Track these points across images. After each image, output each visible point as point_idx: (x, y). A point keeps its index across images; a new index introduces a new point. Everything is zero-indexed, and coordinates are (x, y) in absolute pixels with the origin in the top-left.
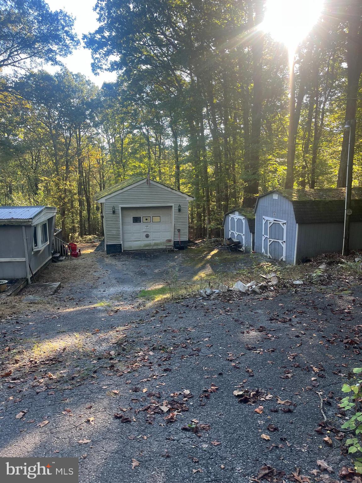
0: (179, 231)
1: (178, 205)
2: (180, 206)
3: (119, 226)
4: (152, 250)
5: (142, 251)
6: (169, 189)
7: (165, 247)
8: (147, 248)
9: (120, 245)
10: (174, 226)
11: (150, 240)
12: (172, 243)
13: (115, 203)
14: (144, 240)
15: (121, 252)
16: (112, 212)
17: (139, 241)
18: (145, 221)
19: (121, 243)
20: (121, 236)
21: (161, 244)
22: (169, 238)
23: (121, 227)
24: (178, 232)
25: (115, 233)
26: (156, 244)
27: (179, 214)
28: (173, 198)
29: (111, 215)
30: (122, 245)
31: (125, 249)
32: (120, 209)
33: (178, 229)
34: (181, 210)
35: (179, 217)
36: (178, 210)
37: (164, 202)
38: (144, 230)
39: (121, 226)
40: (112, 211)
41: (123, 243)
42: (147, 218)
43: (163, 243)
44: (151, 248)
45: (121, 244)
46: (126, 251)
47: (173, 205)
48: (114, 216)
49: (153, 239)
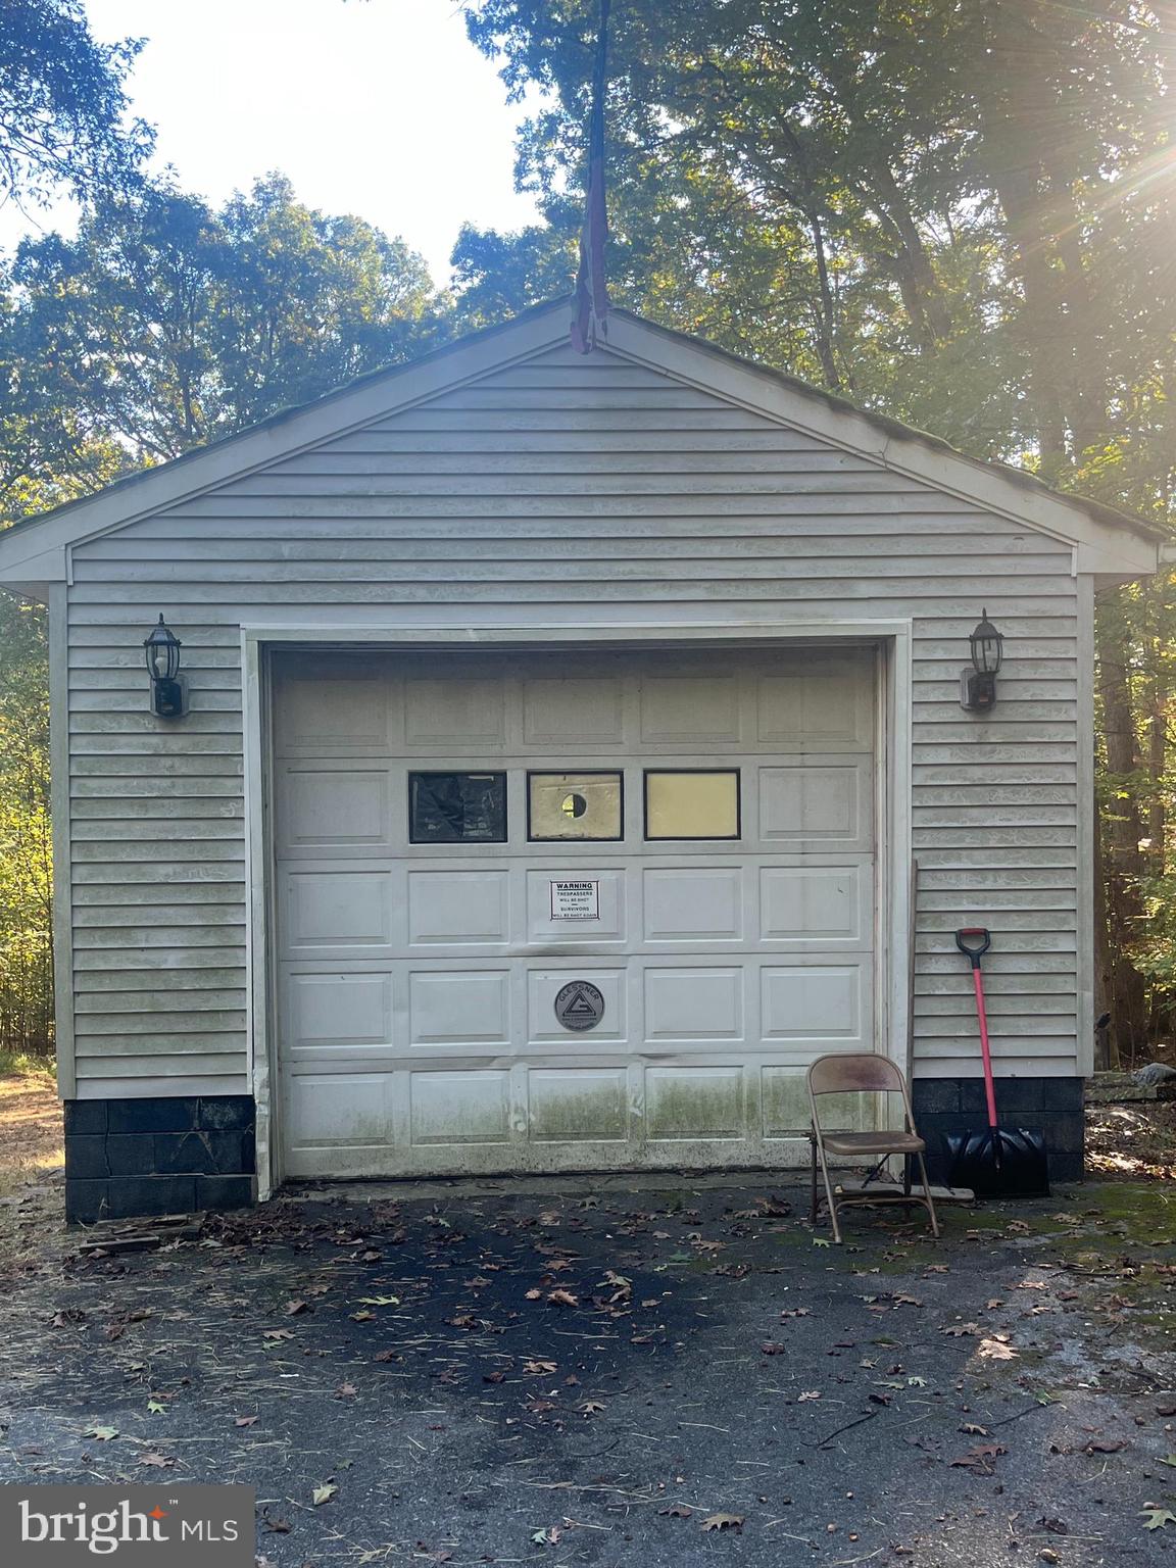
0: (974, 946)
1: (970, 629)
2: (986, 634)
3: (227, 874)
4: (634, 1186)
5: (507, 1188)
6: (856, 434)
7: (793, 1150)
8: (577, 1154)
9: (232, 1115)
10: (916, 892)
11: (616, 1062)
12: (893, 1109)
13: (196, 596)
14: (539, 1061)
15: (240, 1194)
16: (146, 704)
17: (484, 1062)
18: (554, 816)
19: (255, 1082)
20: (253, 1002)
21: (743, 1108)
22: (854, 1043)
23: (253, 894)
24: (962, 965)
25: (172, 961)
26: (681, 1114)
27: (967, 734)
28: (904, 547)
29: (141, 738)
30: (262, 1111)
31: (312, 1161)
32: (247, 662)
33: (965, 923)
34: (1004, 693)
35: (976, 774)
36: (958, 694)
37: (785, 588)
38: (545, 933)
39: (252, 872)
40: (146, 682)
41: (270, 1083)
42: (580, 785)
43: (779, 1095)
44: (623, 1159)
45: (247, 1102)
46: (310, 1184)
47: (893, 621)
48: (176, 745)
49: (655, 1044)
